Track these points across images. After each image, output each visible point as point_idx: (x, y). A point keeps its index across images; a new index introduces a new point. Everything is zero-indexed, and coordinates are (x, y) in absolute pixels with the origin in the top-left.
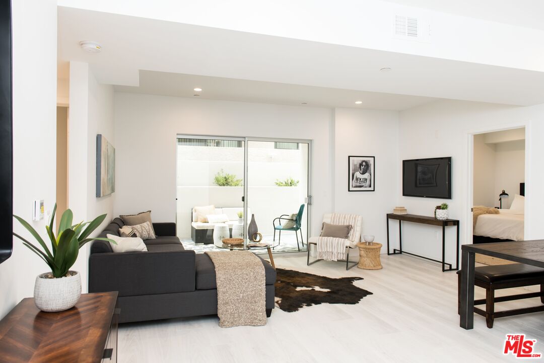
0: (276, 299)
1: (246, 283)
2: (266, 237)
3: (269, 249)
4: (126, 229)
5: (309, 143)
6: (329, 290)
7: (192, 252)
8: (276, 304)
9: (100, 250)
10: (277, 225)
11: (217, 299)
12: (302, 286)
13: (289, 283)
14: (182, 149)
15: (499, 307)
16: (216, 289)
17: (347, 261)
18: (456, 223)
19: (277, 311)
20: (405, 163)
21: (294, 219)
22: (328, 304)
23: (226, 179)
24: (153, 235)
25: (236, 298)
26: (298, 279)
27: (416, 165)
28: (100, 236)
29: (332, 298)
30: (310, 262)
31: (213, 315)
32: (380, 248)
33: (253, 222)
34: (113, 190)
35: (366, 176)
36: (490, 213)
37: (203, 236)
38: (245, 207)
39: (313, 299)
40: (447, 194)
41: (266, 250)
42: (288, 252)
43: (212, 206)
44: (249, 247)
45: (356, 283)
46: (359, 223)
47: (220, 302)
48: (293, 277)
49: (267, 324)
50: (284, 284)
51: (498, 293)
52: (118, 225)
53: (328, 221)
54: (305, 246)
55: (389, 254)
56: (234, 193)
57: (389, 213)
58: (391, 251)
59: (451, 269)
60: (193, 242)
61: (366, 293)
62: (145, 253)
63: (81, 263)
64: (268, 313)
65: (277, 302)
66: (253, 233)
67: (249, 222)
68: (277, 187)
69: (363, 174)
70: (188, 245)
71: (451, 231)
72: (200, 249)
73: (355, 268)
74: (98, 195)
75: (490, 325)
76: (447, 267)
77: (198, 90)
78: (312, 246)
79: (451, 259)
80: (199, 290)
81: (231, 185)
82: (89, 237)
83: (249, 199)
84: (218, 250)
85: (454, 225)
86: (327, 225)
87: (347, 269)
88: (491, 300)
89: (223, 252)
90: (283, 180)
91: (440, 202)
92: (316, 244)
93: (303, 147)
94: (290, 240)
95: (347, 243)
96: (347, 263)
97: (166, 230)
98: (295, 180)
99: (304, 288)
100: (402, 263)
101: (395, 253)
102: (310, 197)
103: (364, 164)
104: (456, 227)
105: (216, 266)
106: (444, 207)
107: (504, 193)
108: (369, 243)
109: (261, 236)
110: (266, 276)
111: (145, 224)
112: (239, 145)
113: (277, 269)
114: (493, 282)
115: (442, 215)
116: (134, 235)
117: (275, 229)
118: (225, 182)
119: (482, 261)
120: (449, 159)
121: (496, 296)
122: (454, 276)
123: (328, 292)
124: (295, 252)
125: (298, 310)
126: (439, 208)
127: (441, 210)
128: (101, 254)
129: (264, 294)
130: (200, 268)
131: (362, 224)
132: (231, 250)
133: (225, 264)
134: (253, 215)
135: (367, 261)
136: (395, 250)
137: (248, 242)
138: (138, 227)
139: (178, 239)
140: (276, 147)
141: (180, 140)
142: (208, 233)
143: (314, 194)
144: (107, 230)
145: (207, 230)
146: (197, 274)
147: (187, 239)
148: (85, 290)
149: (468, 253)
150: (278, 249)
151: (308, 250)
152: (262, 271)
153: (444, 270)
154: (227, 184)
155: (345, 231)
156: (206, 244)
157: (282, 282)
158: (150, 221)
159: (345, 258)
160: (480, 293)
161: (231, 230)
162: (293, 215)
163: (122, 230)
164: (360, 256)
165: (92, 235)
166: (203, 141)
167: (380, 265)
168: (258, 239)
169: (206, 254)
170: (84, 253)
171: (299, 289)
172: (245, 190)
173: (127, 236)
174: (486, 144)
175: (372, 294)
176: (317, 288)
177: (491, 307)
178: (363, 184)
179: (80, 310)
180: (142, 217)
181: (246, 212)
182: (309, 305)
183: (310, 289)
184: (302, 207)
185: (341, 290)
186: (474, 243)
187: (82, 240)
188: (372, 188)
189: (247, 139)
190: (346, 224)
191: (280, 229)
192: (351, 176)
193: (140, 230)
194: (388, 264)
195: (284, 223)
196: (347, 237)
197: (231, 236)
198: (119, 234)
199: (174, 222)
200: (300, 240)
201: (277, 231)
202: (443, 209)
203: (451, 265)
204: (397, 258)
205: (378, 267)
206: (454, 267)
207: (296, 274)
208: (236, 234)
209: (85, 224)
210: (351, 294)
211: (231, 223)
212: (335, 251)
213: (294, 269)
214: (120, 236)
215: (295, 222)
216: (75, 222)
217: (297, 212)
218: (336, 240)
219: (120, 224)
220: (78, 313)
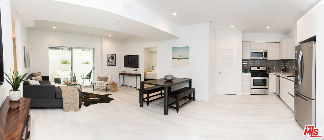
0: (83, 102)
1: (72, 97)
2: (79, 81)
3: (80, 85)
4: (33, 78)
5: (94, 49)
6: (100, 99)
7: (54, 86)
8: (82, 104)
9: (26, 84)
10: (83, 77)
11: (62, 102)
12: (91, 98)
13: (87, 97)
14: (50, 51)
15: (150, 99)
16: (62, 98)
17: (106, 89)
18: (140, 75)
19: (83, 106)
20: (125, 56)
21: (89, 75)
22: (99, 104)
23: (65, 62)
24: (42, 80)
25: (69, 102)
26: (89, 96)
27: (129, 57)
28: (26, 80)
29: (100, 102)
30: (94, 89)
31: (61, 107)
32: (117, 84)
33: (75, 76)
34: (29, 65)
35: (113, 61)
36: (149, 72)
37: (58, 81)
38: (72, 71)
39: (95, 102)
40: (137, 66)
41: (79, 86)
42: (87, 86)
43: (61, 71)
44: (73, 85)
45: (109, 96)
46: (110, 76)
47: (63, 103)
48: (88, 95)
49: (80, 111)
50: (85, 97)
51: (150, 95)
52: (31, 76)
53: (100, 76)
54: (92, 84)
55: (120, 86)
56: (68, 66)
57: (120, 73)
58: (121, 85)
59: (138, 89)
60: (55, 83)
61: (112, 99)
62: (39, 86)
63: (21, 88)
64: (80, 107)
65: (83, 103)
66: (75, 80)
67: (73, 76)
68: (83, 64)
69: (112, 60)
70: (53, 84)
71: (138, 78)
72: (57, 85)
73: (109, 91)
74: (25, 67)
75: (148, 105)
76: (137, 89)
77: (54, 28)
78: (95, 84)
79: (139, 86)
80: (57, 99)
81: (67, 64)
82: (23, 80)
83: (73, 68)
84: (63, 86)
85: (139, 76)
86: (100, 77)
87: (106, 92)
88: (148, 97)
89: (64, 86)
90: (85, 62)
91: (135, 69)
92: (96, 83)
93: (92, 50)
94: (87, 82)
95: (106, 83)
96: (106, 90)
97: (46, 78)
98: (89, 62)
99: (92, 99)
100: (124, 89)
101: (122, 86)
102: (94, 68)
103: (112, 57)
104: (140, 76)
105: (62, 91)
106: (136, 70)
107: (153, 66)
108: (114, 83)
109: (77, 81)
110: (79, 94)
111: (39, 76)
112: (70, 50)
113: (83, 92)
114: (148, 92)
115: (136, 73)
116: (36, 80)
117: (82, 78)
118: (65, 63)
119: (145, 86)
120: (138, 55)
121: (149, 96)
122: (138, 91)
123: (100, 100)
124: (89, 86)
125: (89, 106)
126: (135, 71)
127: (136, 72)
128: (27, 85)
129: (78, 100)
130: (57, 91)
131: (111, 77)
132: (67, 85)
133: (65, 90)
134: (75, 74)
135: (113, 89)
136: (122, 85)
137: (73, 83)
138: (37, 77)
139: (50, 81)
140: (82, 51)
141: (49, 48)
142: (60, 80)
143: (95, 67)
144: (28, 78)
145: (59, 79)
146: (56, 93)
147: (53, 82)
148: (22, 96)
149: (142, 84)
150: (83, 85)
151: (94, 86)
152: (78, 93)
153: (136, 90)
154: (66, 63)
155: (106, 79)
156: (59, 83)
157: (84, 96)
158: (41, 75)
159: (106, 88)
160: (145, 96)
161: (67, 79)
162: (88, 74)
163: (32, 78)
164: (111, 87)
165: (23, 79)
166: (57, 48)
167: (117, 90)
168: (76, 82)
169: (59, 87)
170: (22, 84)
171: (90, 99)
172: (72, 65)
173: (34, 80)
174: (149, 51)
175: (114, 99)
176: (96, 99)
177: (148, 100)
178: (112, 63)
179: (21, 102)
180: (38, 74)
181: (72, 73)
182: (93, 104)
183: (94, 99)
184: (91, 71)
185: (104, 99)
186: (145, 80)
187: (21, 81)
188: (115, 65)
189: (72, 48)
190: (106, 77)
191: (84, 79)
192: (108, 61)
193: (38, 78)
194: (120, 89)
195: (85, 76)
196: (106, 81)
197: (67, 81)
198: (31, 79)
199: (48, 76)
200: (91, 82)
201: (83, 79)
202: (136, 71)
203: (138, 88)
204: (123, 87)
205: (116, 90)
206: (139, 89)
207: (89, 94)
208: (69, 80)
209: (22, 76)
210: (107, 100)
211: (67, 76)
212: (102, 86)
213: (89, 92)
214: (32, 80)
215: (89, 76)
216: (19, 75)
217: (89, 73)
218: (103, 82)
219: (32, 76)
220: (20, 103)
